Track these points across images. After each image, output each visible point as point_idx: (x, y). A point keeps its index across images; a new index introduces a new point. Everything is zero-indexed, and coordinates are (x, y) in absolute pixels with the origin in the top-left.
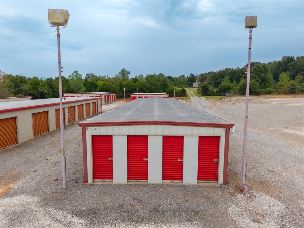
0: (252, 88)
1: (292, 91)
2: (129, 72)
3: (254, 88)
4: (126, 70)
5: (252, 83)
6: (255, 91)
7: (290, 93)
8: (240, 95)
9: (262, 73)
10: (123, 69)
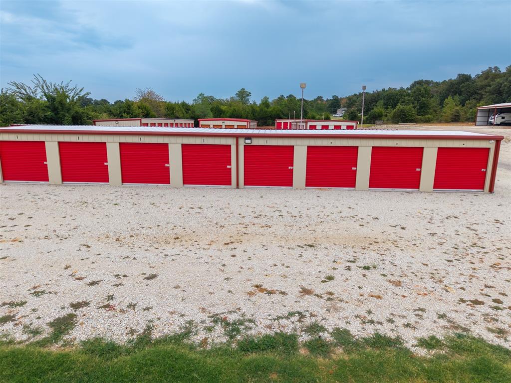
1: (455, 119)
2: (250, 93)
3: (410, 115)
4: (246, 90)
6: (411, 118)
8: (394, 123)
9: (423, 96)
10: (242, 89)
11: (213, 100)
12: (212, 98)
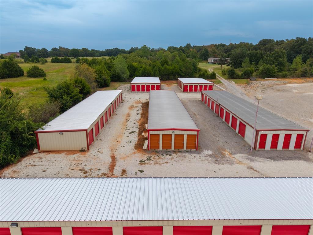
1: (304, 75)
3: (273, 72)
5: (272, 68)
7: (302, 76)
8: (261, 78)
9: (280, 57)
10: (144, 45)
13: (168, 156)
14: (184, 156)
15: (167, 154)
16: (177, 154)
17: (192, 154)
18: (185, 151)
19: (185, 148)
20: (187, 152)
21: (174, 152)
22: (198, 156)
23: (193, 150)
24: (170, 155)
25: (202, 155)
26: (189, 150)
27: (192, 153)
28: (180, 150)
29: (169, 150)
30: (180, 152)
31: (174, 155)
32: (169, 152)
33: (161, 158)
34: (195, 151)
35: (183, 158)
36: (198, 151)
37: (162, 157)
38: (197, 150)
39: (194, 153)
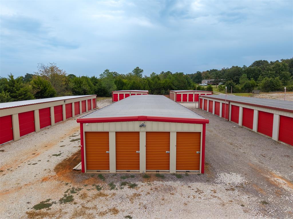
0: (276, 86)
2: (142, 70)
4: (140, 68)
5: (276, 81)
6: (279, 88)
9: (282, 70)
10: (137, 67)
11: (117, 75)
12: (115, 74)
13: (126, 188)
14: (169, 189)
15: (124, 184)
16: (151, 183)
17: (190, 184)
18: (174, 174)
19: (173, 169)
20: (179, 177)
21: (146, 177)
22: (207, 188)
23: (193, 172)
24: (133, 186)
25: (219, 186)
26: (182, 172)
27: (191, 181)
28: (162, 172)
29: (132, 172)
30: (161, 177)
31: (143, 187)
32: (133, 176)
33: (104, 195)
34: (199, 175)
35: (167, 196)
36: (206, 174)
37: (108, 192)
38: (203, 172)
39: (197, 180)
